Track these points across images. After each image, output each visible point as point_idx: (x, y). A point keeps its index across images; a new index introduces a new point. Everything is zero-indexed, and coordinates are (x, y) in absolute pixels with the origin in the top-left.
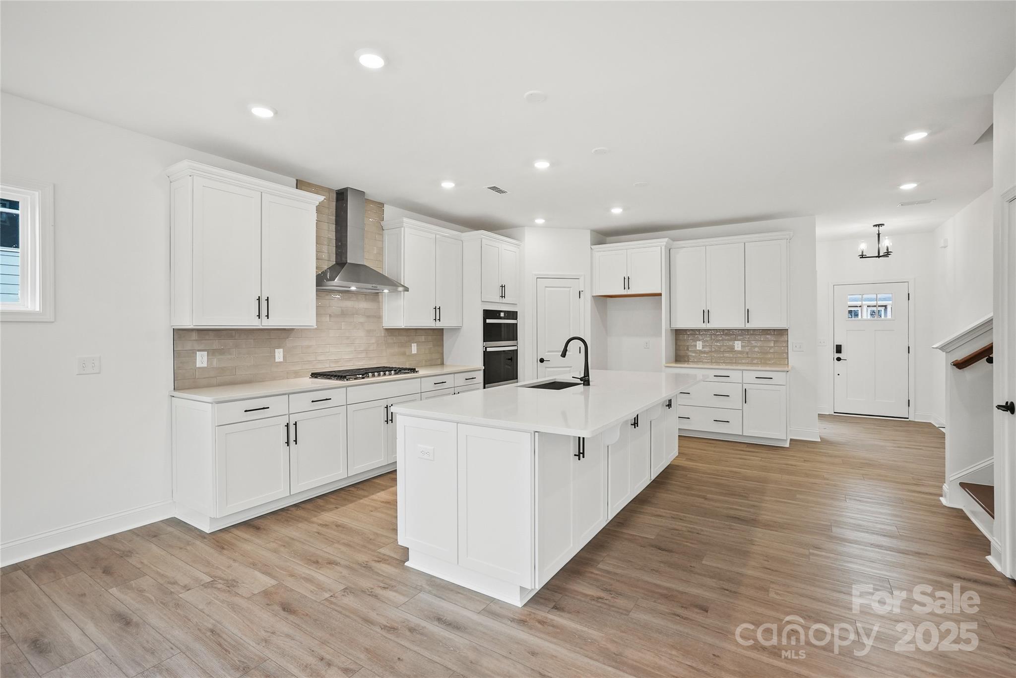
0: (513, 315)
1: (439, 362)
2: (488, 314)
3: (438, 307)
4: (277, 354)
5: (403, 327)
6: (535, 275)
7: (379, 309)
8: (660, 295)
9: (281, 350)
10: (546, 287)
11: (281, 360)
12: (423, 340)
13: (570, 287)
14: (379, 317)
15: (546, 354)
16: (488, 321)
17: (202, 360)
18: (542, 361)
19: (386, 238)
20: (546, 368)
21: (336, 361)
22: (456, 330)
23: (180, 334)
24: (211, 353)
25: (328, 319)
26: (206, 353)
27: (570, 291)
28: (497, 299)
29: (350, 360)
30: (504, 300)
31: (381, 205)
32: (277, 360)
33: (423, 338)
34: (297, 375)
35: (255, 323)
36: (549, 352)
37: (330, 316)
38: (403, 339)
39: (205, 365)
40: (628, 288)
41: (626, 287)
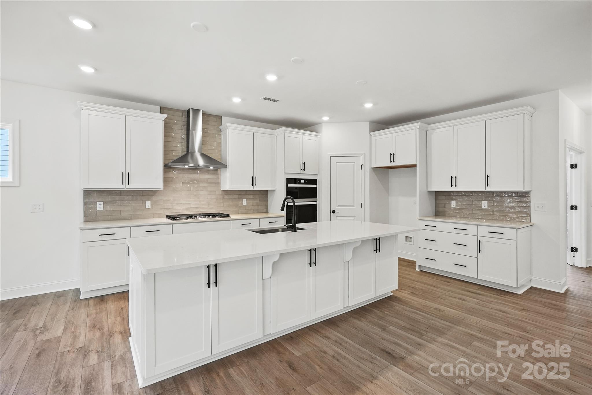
0: (314, 181)
1: (265, 210)
2: (289, 181)
3: (254, 177)
4: (146, 204)
5: (228, 189)
6: (330, 154)
7: (218, 178)
8: (415, 165)
9: (150, 202)
10: (337, 162)
11: (150, 207)
12: (252, 197)
13: (355, 162)
14: (218, 184)
15: (337, 207)
16: (289, 185)
17: (100, 206)
18: (334, 212)
19: (222, 136)
20: (337, 217)
21: (187, 209)
22: (273, 191)
23: (87, 193)
24: (105, 203)
25: (181, 184)
26: (102, 203)
27: (354, 165)
28: (299, 171)
29: (197, 208)
30: (304, 172)
31: (219, 117)
32: (147, 207)
33: (252, 196)
34: (160, 216)
35: (121, 187)
36: (339, 206)
37: (183, 183)
38: (236, 196)
39: (102, 209)
40: (394, 161)
41: (392, 160)
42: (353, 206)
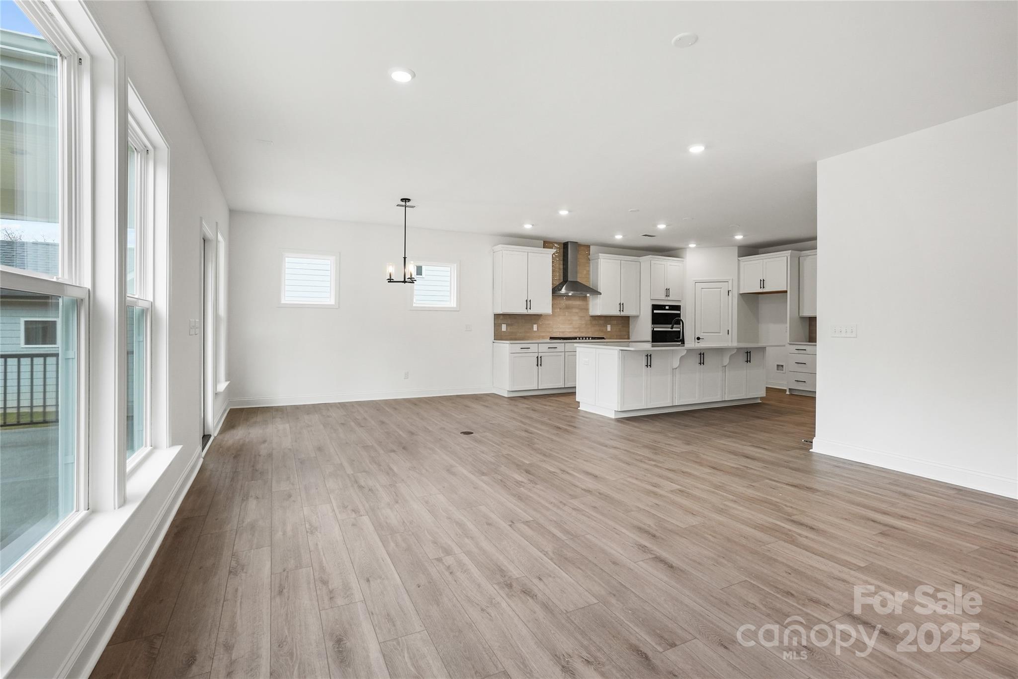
0: (678, 308)
1: (626, 337)
2: (655, 307)
3: (622, 303)
4: (534, 327)
5: (599, 315)
6: (694, 281)
7: (587, 305)
8: (786, 292)
9: (536, 325)
10: (702, 288)
11: (536, 330)
12: (615, 323)
13: (721, 288)
14: (587, 310)
16: (655, 311)
17: (504, 328)
18: (698, 339)
19: (591, 264)
21: (563, 332)
22: (637, 317)
23: (497, 316)
24: (508, 325)
25: (559, 310)
26: (505, 325)
27: (720, 291)
28: (663, 297)
29: (570, 332)
30: (669, 298)
31: (588, 247)
32: (534, 330)
34: (543, 337)
35: (524, 311)
36: (703, 333)
37: (560, 309)
38: (601, 322)
39: (505, 330)
40: (764, 287)
41: (762, 286)
42: (719, 333)
